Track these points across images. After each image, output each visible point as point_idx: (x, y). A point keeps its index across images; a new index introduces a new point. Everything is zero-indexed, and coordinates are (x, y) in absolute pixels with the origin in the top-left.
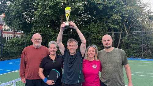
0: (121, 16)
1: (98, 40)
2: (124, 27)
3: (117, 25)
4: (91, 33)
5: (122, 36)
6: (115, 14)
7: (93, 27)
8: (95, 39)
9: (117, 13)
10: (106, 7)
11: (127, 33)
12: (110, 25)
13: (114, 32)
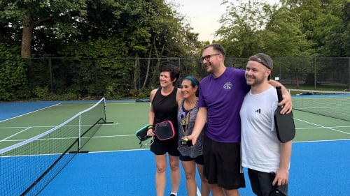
0: (151, 31)
1: (112, 70)
2: (153, 50)
3: (143, 45)
4: (99, 56)
5: (151, 65)
6: (140, 27)
7: (102, 47)
8: (107, 69)
9: (143, 25)
10: (125, 15)
11: (159, 59)
12: (132, 44)
13: (139, 58)
